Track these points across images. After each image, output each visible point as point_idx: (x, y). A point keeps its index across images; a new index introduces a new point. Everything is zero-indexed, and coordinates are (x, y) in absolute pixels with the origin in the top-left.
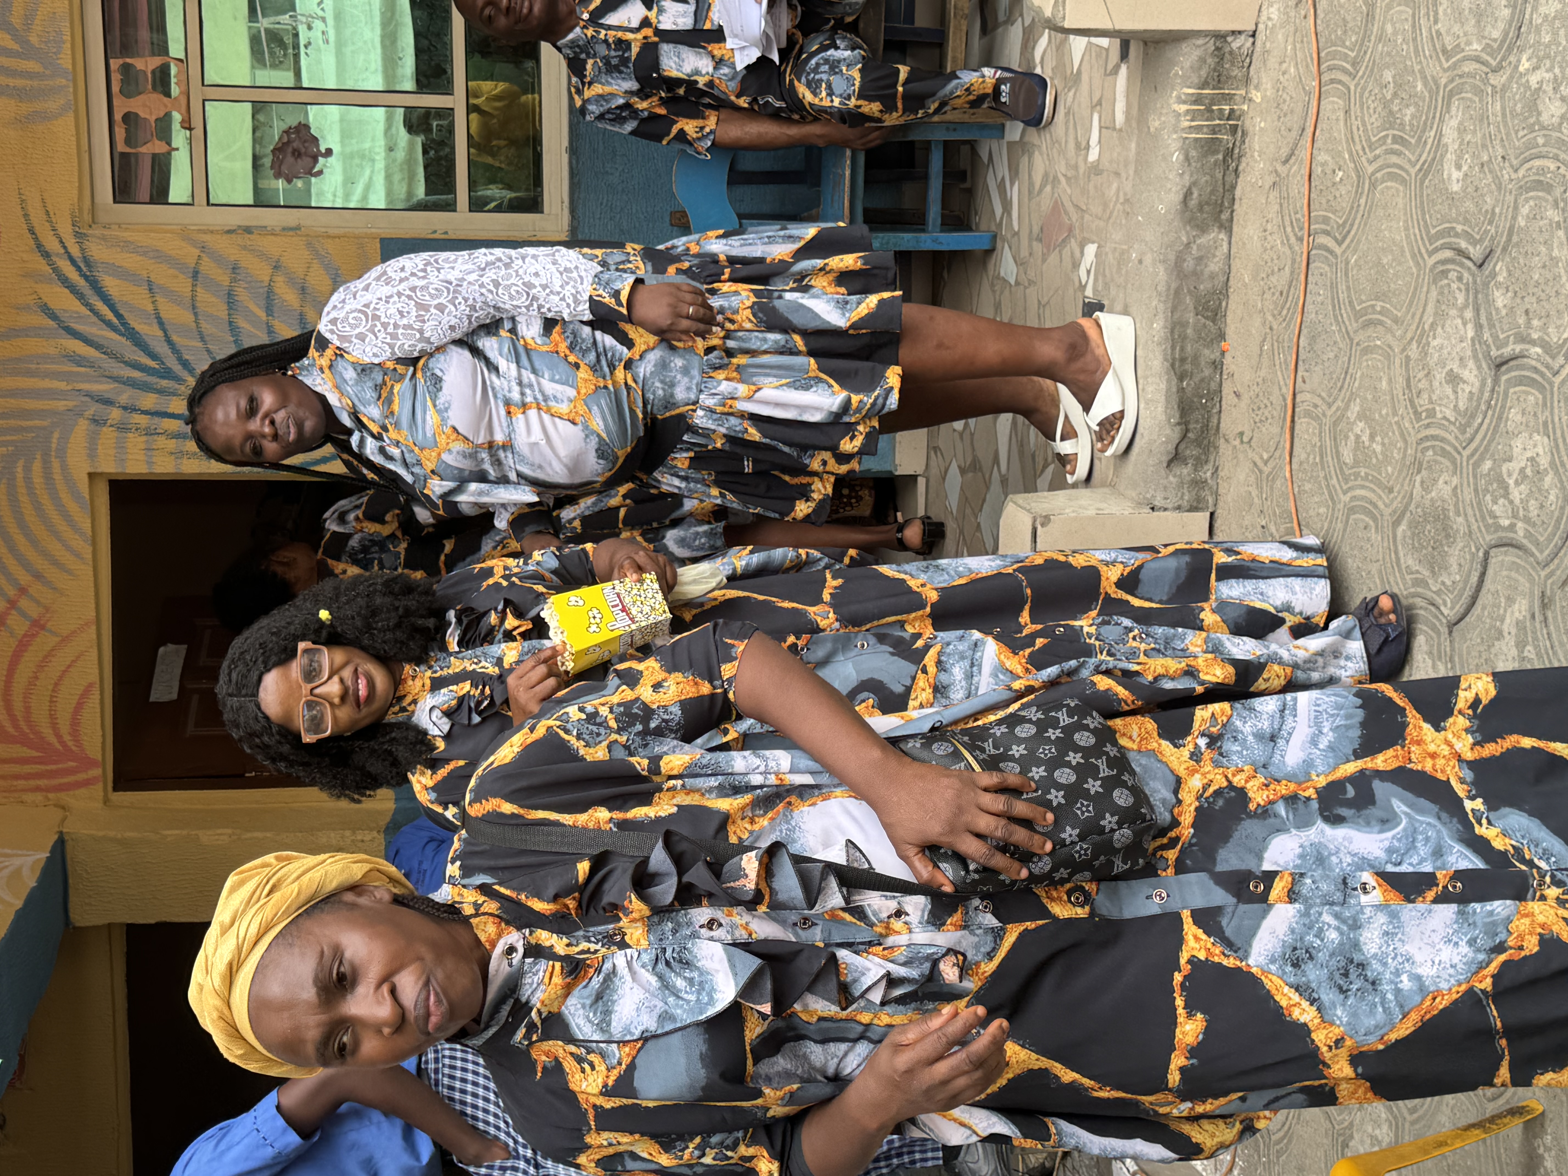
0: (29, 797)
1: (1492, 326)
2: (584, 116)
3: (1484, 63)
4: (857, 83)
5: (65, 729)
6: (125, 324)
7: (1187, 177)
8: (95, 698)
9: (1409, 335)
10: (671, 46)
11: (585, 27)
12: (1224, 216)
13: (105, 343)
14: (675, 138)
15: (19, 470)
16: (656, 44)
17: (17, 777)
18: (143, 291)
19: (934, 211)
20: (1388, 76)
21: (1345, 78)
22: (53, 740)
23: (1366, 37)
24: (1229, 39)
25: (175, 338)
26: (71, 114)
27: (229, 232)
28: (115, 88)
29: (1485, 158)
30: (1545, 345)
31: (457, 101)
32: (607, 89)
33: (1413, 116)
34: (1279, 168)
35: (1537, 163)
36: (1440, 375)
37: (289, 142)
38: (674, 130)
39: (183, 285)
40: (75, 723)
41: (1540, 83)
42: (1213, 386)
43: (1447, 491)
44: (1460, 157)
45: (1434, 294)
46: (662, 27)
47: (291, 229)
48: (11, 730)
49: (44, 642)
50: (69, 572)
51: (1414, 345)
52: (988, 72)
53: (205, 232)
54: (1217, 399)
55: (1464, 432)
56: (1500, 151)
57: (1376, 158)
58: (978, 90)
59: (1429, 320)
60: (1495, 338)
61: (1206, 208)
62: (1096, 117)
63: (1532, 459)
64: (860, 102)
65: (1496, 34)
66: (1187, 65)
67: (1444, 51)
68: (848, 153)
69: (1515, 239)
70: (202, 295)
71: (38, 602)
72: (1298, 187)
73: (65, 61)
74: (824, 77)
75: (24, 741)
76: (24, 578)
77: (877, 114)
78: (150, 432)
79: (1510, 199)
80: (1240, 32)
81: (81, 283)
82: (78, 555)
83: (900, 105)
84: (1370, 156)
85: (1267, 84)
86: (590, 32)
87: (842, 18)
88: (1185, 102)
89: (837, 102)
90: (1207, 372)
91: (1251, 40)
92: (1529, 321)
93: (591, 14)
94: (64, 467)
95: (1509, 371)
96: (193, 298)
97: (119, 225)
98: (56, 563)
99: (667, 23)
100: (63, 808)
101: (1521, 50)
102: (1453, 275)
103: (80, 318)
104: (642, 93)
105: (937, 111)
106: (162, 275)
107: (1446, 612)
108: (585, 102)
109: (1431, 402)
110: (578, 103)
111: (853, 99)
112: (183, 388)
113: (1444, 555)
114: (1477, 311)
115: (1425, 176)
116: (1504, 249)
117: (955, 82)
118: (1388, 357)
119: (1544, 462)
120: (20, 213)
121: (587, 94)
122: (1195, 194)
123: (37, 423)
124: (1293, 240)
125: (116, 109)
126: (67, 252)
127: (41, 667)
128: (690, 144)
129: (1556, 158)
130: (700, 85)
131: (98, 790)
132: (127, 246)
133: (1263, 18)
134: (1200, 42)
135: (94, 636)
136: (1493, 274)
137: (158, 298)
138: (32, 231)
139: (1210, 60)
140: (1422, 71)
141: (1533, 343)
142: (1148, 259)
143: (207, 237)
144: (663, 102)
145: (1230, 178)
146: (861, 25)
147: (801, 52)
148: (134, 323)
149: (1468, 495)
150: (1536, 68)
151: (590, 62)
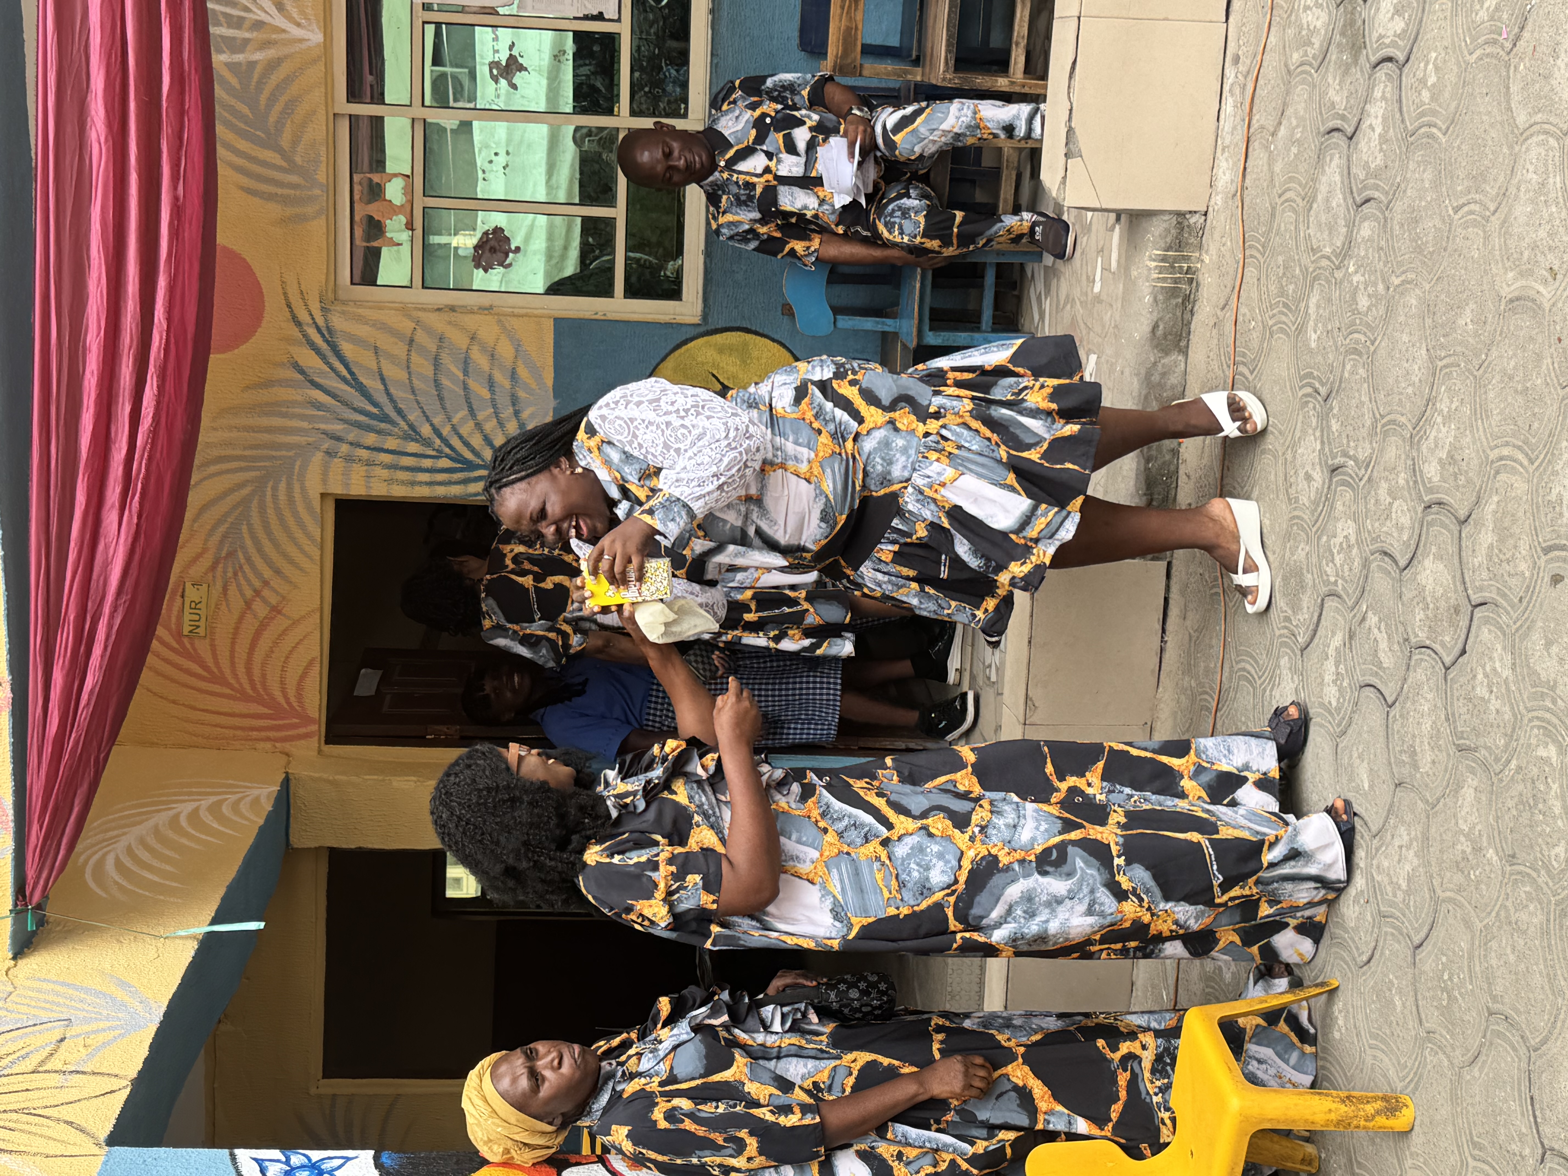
0: (261, 745)
1: (1330, 443)
2: (718, 237)
3: (1332, 262)
4: (922, 226)
5: (292, 693)
6: (355, 379)
7: (1155, 314)
8: (316, 668)
9: (1287, 444)
10: (787, 187)
11: (721, 171)
12: (1183, 344)
13: (339, 393)
14: (788, 254)
15: (269, 489)
16: (775, 187)
17: (253, 729)
18: (371, 354)
19: (987, 314)
20: (1280, 259)
21: (1258, 256)
22: (282, 701)
23: (1270, 230)
24: (1188, 216)
25: (392, 391)
26: (324, 217)
27: (439, 310)
28: (356, 197)
29: (1330, 328)
30: (1356, 460)
31: (619, 213)
32: (737, 218)
33: (1294, 291)
34: (1219, 313)
35: (1356, 335)
36: (1302, 475)
37: (488, 240)
38: (787, 249)
39: (400, 350)
40: (300, 688)
41: (1358, 282)
42: (1172, 468)
43: (1303, 554)
44: (1316, 325)
45: (1301, 417)
46: (780, 173)
47: (486, 309)
48: (250, 692)
49: (280, 623)
50: (301, 569)
51: (1289, 451)
52: (1026, 215)
53: (420, 309)
54: (1174, 478)
55: (1313, 515)
56: (1338, 325)
57: (1274, 315)
58: (1016, 231)
59: (1298, 434)
60: (1331, 451)
61: (1170, 337)
62: (1100, 260)
63: (1346, 537)
64: (923, 240)
65: (1339, 244)
66: (1157, 234)
67: (1312, 249)
68: (919, 270)
69: (1343, 385)
70: (415, 358)
71: (277, 593)
72: (1229, 327)
73: (321, 176)
74: (897, 220)
75: (259, 701)
76: (267, 573)
77: (937, 249)
78: (369, 463)
79: (1341, 358)
80: (1195, 212)
81: (323, 346)
82: (309, 557)
83: (955, 241)
84: (1271, 313)
85: (1213, 250)
86: (725, 175)
87: (917, 171)
88: (1154, 260)
89: (906, 239)
90: (1168, 457)
91: (1203, 218)
92: (1348, 441)
93: (727, 162)
94: (303, 489)
95: (1338, 475)
96: (408, 361)
97: (355, 302)
98: (292, 562)
99: (783, 171)
100: (288, 755)
101: (1351, 257)
102: (1311, 405)
103: (322, 373)
104: (763, 221)
105: (984, 245)
106: (384, 341)
107: (1300, 640)
108: (719, 226)
109: (1297, 492)
110: (714, 226)
111: (918, 238)
112: (396, 430)
113: (1300, 600)
114: (1322, 431)
115: (1299, 333)
116: (1337, 391)
117: (999, 225)
118: (1275, 458)
119: (1353, 539)
120: (280, 291)
121: (722, 220)
122: (1161, 327)
123: (284, 453)
124: (1225, 366)
125: (356, 212)
126: (315, 323)
127: (276, 643)
128: (799, 259)
129: (1365, 334)
130: (808, 217)
131: (314, 742)
132: (360, 319)
133: (1212, 203)
134: (1166, 218)
135: (318, 621)
136: (1331, 409)
137: (381, 359)
138: (289, 306)
139: (1173, 231)
140: (1299, 260)
141: (1350, 457)
142: (1127, 371)
143: (420, 314)
144: (779, 228)
145: (1187, 316)
146: (932, 175)
147: (882, 198)
148: (362, 379)
149: (1314, 560)
150: (1356, 272)
151: (725, 197)
